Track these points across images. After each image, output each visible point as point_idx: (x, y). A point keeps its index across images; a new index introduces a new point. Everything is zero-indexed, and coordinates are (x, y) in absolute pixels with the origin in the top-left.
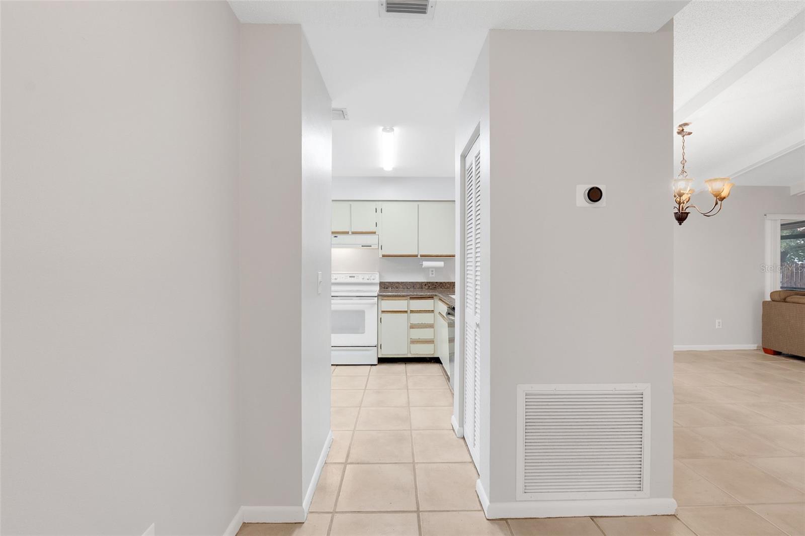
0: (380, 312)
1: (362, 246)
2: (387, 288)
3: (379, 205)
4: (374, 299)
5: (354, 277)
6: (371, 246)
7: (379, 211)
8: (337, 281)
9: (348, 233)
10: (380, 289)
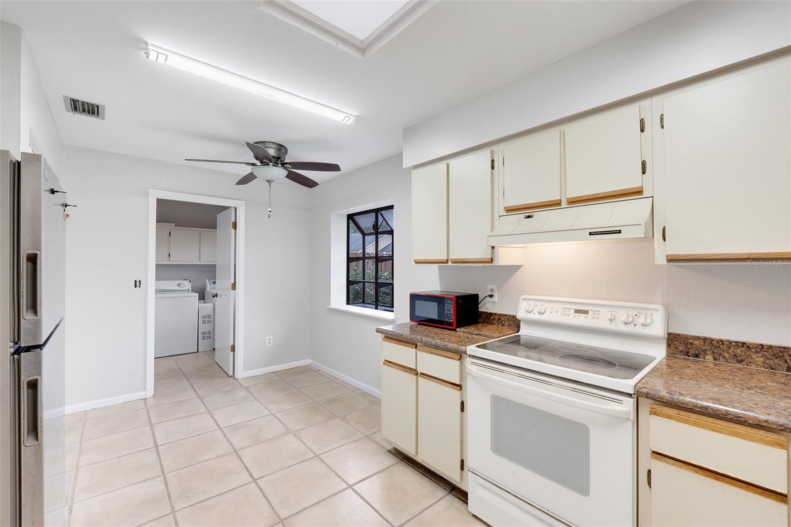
0: (645, 455)
1: (591, 234)
2: (697, 356)
3: (650, 109)
4: (620, 402)
5: (586, 312)
6: (620, 232)
7: (652, 124)
8: (544, 318)
9: (557, 204)
10: (670, 355)
